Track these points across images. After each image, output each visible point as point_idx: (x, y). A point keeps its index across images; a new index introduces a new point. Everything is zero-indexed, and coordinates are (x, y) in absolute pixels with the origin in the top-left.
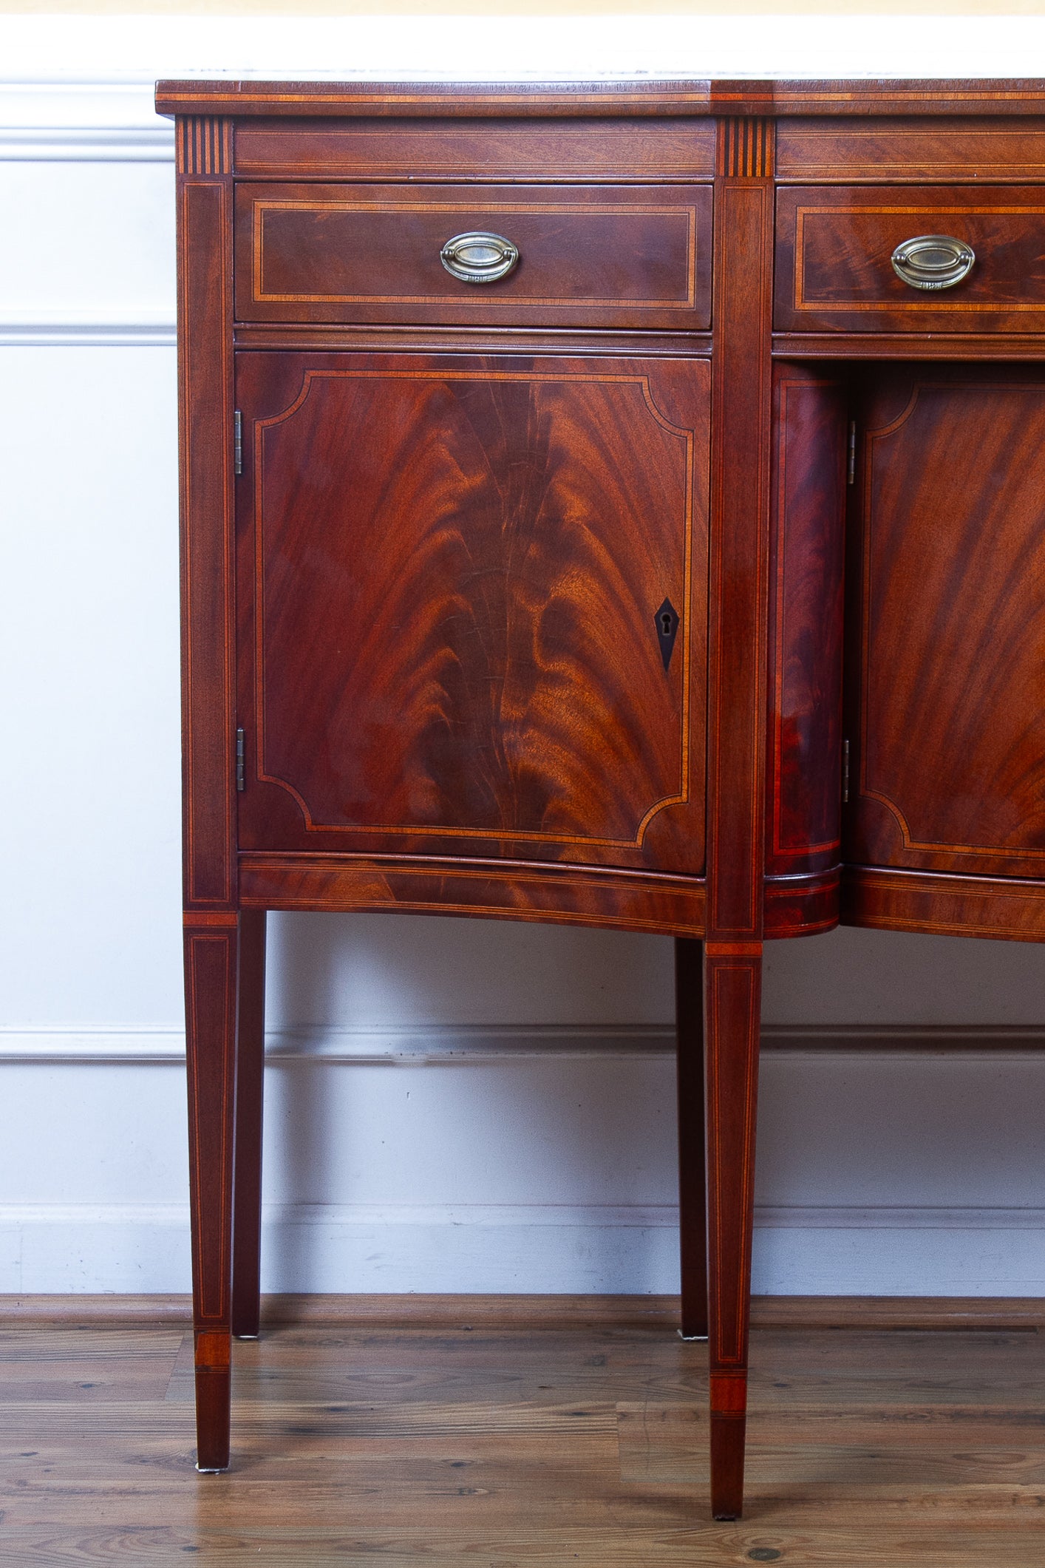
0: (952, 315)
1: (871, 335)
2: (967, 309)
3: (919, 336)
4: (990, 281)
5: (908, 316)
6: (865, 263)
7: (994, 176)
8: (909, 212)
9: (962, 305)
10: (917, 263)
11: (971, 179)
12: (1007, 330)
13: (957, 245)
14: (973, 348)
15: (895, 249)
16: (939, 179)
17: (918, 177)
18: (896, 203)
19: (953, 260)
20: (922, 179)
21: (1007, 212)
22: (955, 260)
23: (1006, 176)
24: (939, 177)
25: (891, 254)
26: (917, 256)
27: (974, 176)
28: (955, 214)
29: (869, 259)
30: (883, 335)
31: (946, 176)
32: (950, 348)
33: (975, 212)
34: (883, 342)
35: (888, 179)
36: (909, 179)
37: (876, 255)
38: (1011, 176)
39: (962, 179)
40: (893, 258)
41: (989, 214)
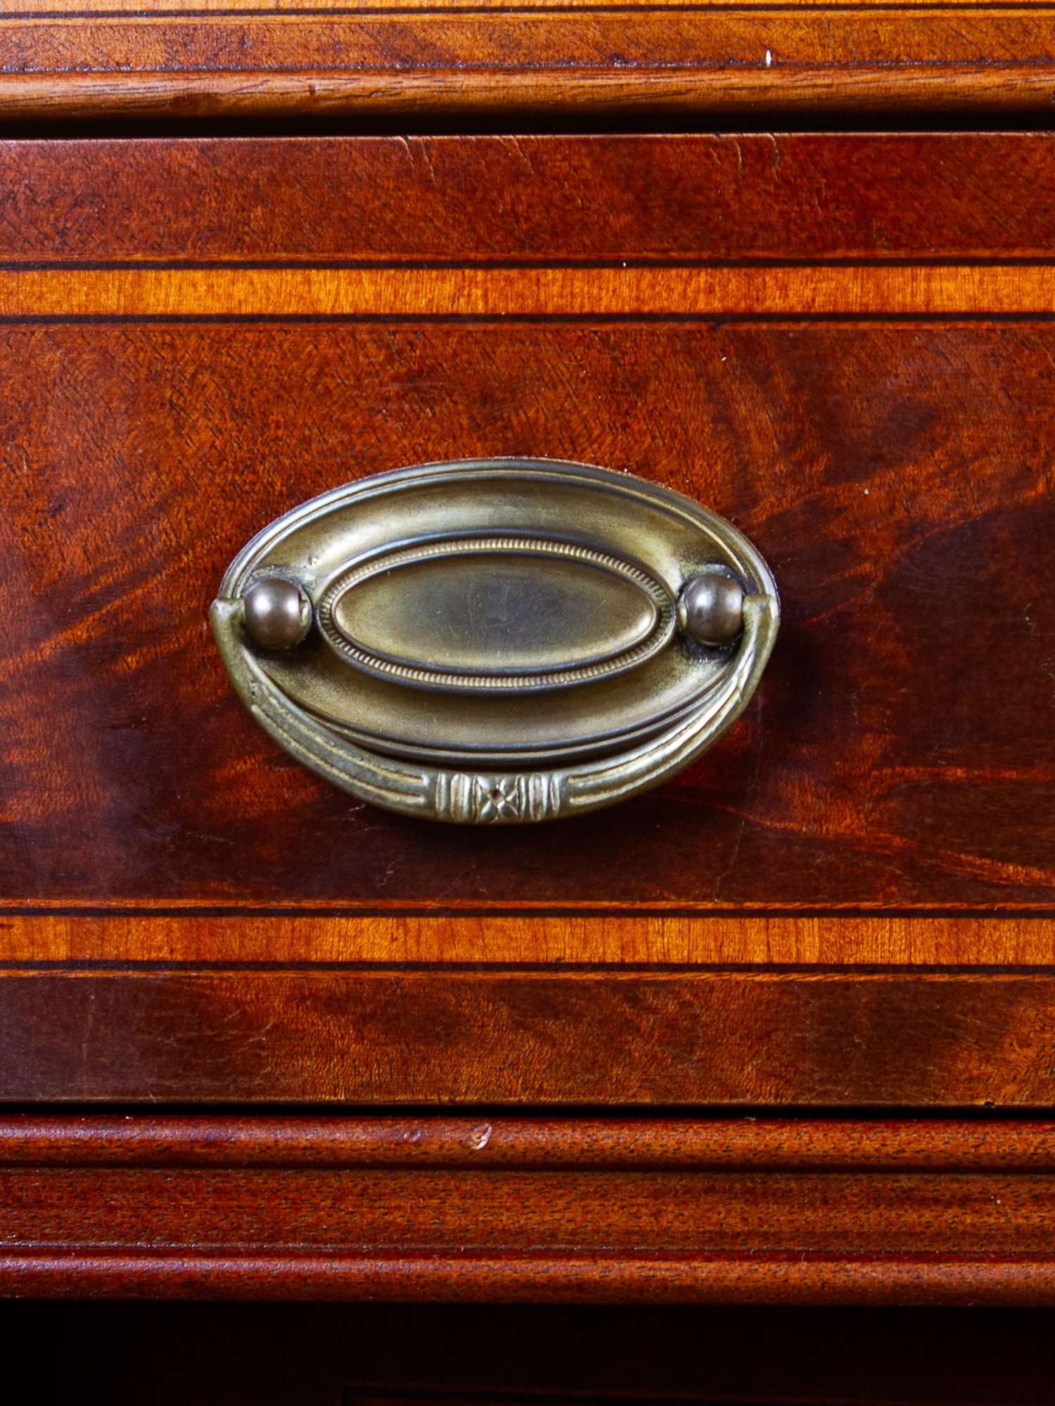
0: (631, 993)
1: (81, 1133)
2: (731, 952)
3: (411, 1134)
4: (886, 760)
5: (332, 1004)
6: (35, 641)
7: (896, 65)
8: (325, 307)
9: (698, 925)
10: (388, 644)
11: (736, 79)
12: (1011, 1096)
13: (655, 519)
14: (779, 1216)
15: (234, 552)
16: (525, 86)
17: (380, 71)
18: (238, 244)
19: (628, 621)
20: (414, 86)
21: (985, 304)
22: (645, 624)
23: (980, 63)
24: (522, 70)
25: (212, 585)
26: (384, 596)
27: (756, 65)
28: (637, 316)
29: (64, 620)
30: (167, 1133)
31: (568, 65)
32: (618, 1219)
33: (775, 303)
34: (170, 1179)
35: (179, 86)
36: (321, 84)
37: (109, 592)
38: (1014, 63)
39: (678, 81)
40: (223, 611)
41: (866, 316)
